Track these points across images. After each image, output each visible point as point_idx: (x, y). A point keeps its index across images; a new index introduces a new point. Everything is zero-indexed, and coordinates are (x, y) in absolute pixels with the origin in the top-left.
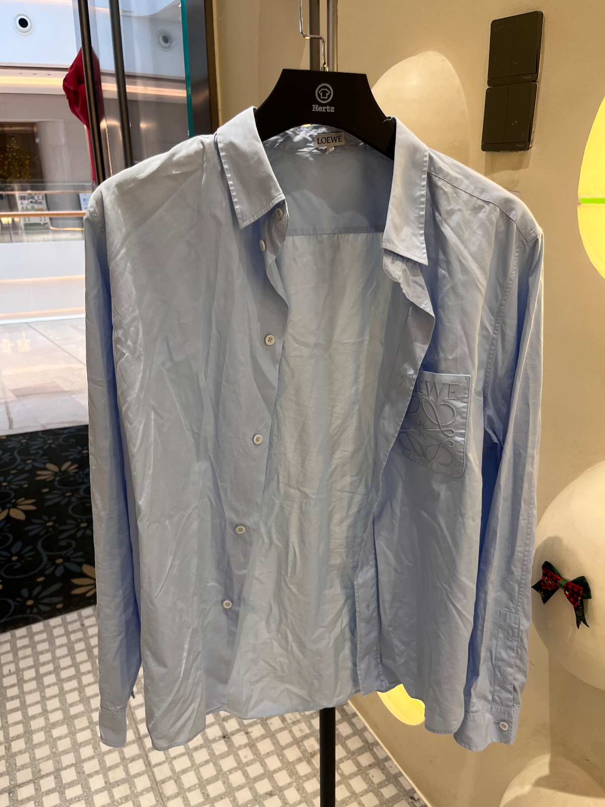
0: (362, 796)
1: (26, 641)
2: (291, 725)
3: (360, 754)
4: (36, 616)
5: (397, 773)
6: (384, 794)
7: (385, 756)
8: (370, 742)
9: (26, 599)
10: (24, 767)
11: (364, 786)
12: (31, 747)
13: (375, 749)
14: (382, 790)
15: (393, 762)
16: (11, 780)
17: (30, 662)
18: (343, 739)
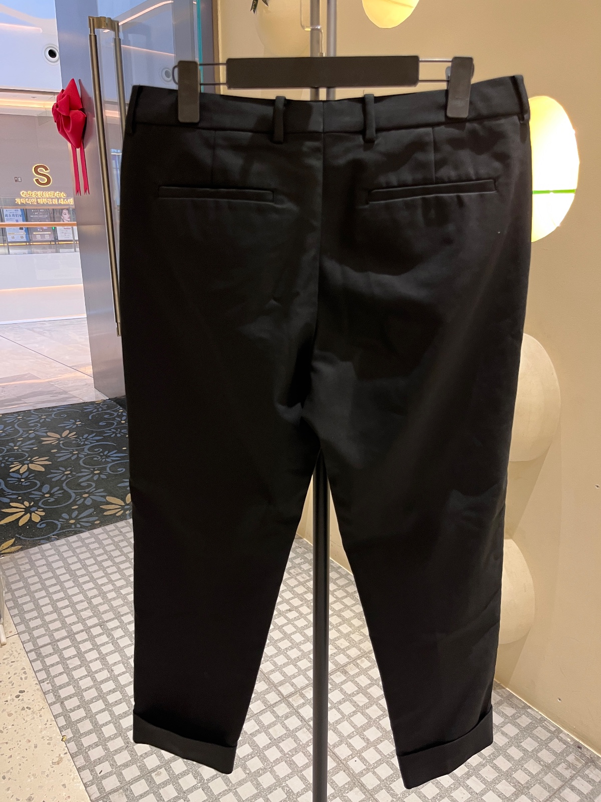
1: (80, 544)
4: (81, 529)
9: (68, 520)
10: (105, 612)
12: (108, 601)
16: (99, 620)
17: (88, 555)
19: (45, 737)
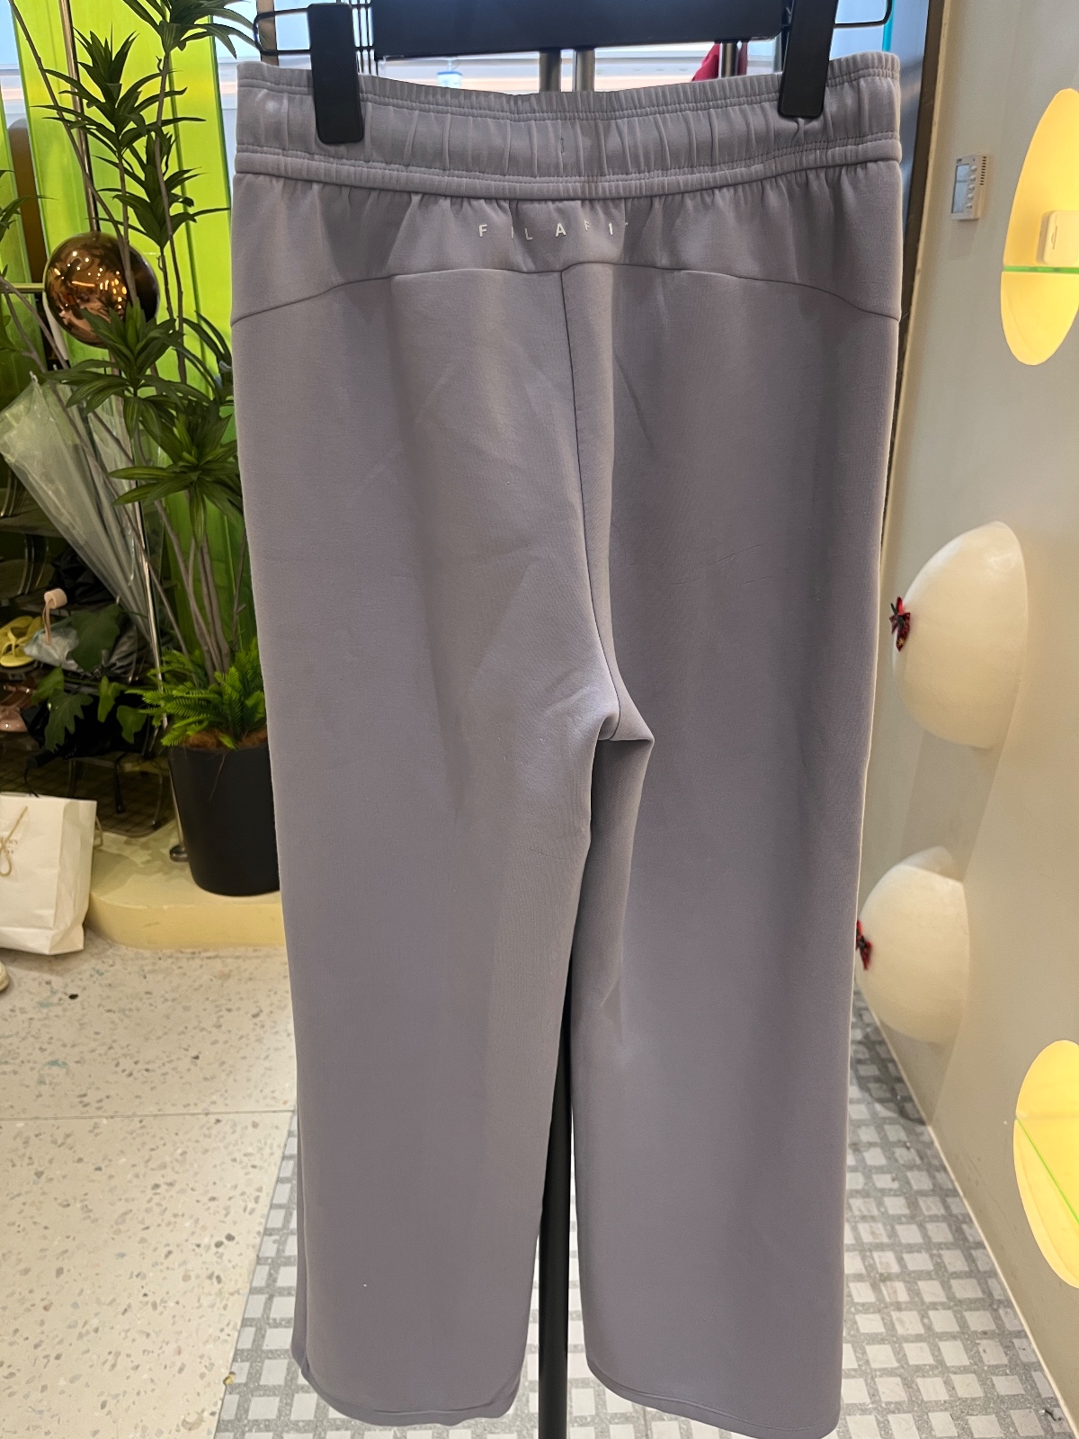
0: (955, 1373)
2: (857, 1219)
3: (970, 1309)
5: (1033, 1363)
6: (996, 1386)
7: (1019, 1329)
8: (997, 1297)
11: (966, 1362)
13: (1001, 1312)
14: (994, 1378)
15: (1030, 1344)
18: (947, 1275)
19: (205, 1358)
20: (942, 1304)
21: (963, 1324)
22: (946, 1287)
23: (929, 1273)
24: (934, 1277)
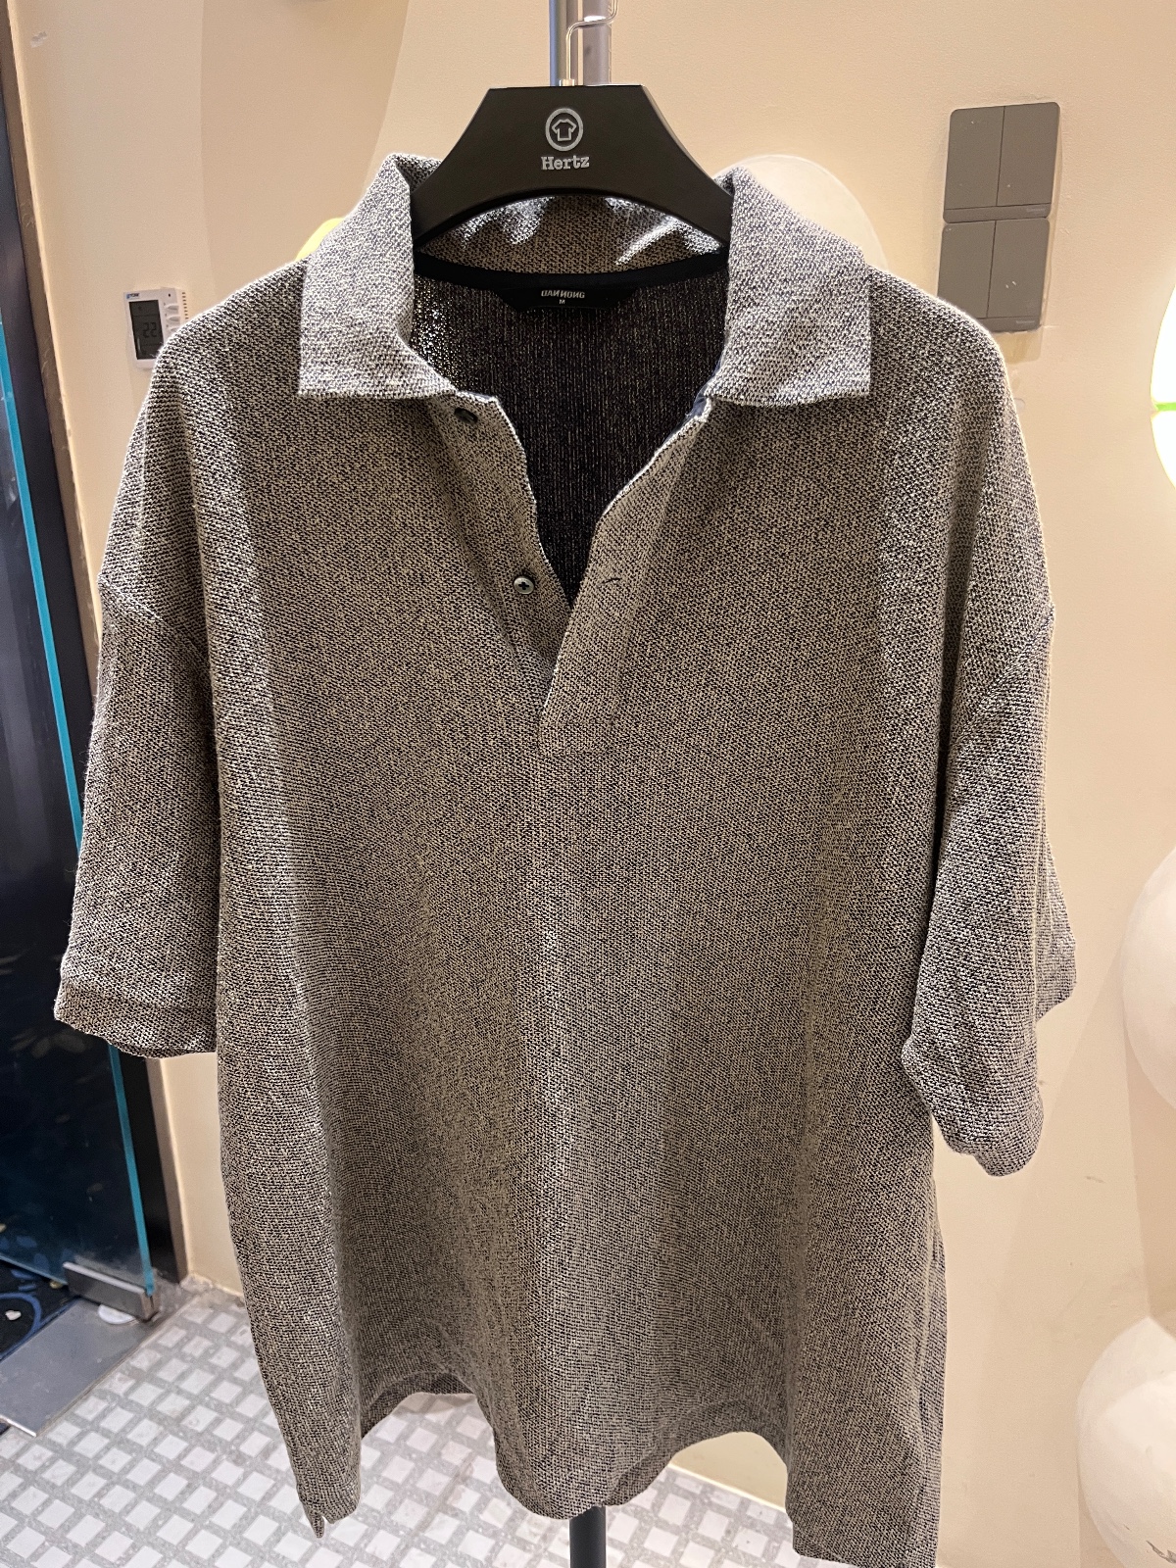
2: (543, 1546)
3: (698, 1524)
7: (738, 1501)
13: (714, 1500)
15: (756, 1503)
18: (651, 1515)
20: (679, 1543)
21: (708, 1543)
22: (663, 1525)
23: (640, 1528)
24: (648, 1527)
